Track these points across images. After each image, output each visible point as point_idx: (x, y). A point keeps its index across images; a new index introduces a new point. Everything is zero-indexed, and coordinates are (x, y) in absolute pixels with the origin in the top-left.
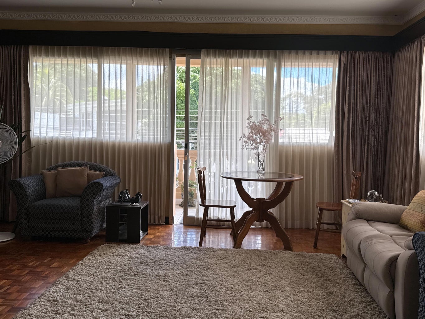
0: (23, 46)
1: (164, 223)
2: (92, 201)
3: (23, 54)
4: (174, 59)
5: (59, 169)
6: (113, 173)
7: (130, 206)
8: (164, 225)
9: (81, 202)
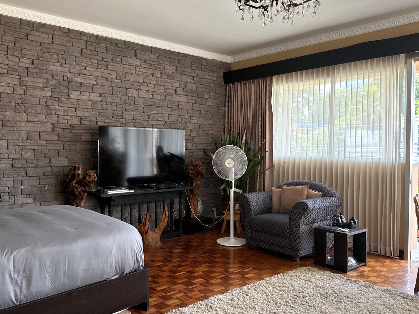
0: (268, 77)
1: (397, 257)
2: (298, 220)
3: (269, 85)
4: (411, 65)
5: (284, 187)
6: (334, 194)
7: (339, 232)
8: (397, 259)
9: (290, 220)
